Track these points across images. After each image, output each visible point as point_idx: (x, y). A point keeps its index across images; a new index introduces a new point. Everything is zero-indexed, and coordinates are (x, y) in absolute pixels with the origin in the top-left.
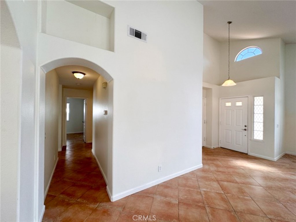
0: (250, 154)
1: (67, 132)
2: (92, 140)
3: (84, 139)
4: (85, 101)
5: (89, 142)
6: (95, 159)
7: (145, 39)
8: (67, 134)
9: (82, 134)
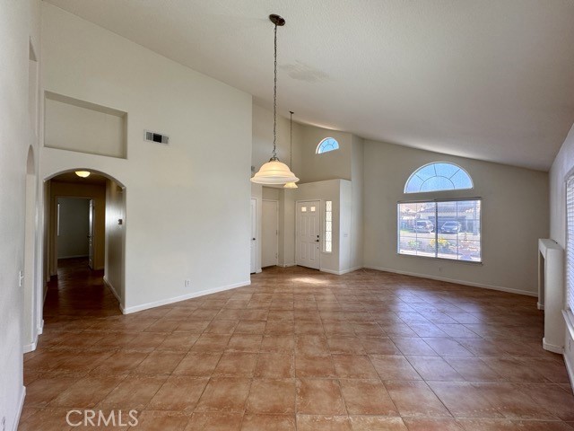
0: (322, 270)
1: (57, 258)
2: (104, 265)
3: (91, 266)
4: (91, 202)
5: (99, 268)
6: (109, 286)
7: (167, 143)
8: (59, 260)
9: (87, 258)
